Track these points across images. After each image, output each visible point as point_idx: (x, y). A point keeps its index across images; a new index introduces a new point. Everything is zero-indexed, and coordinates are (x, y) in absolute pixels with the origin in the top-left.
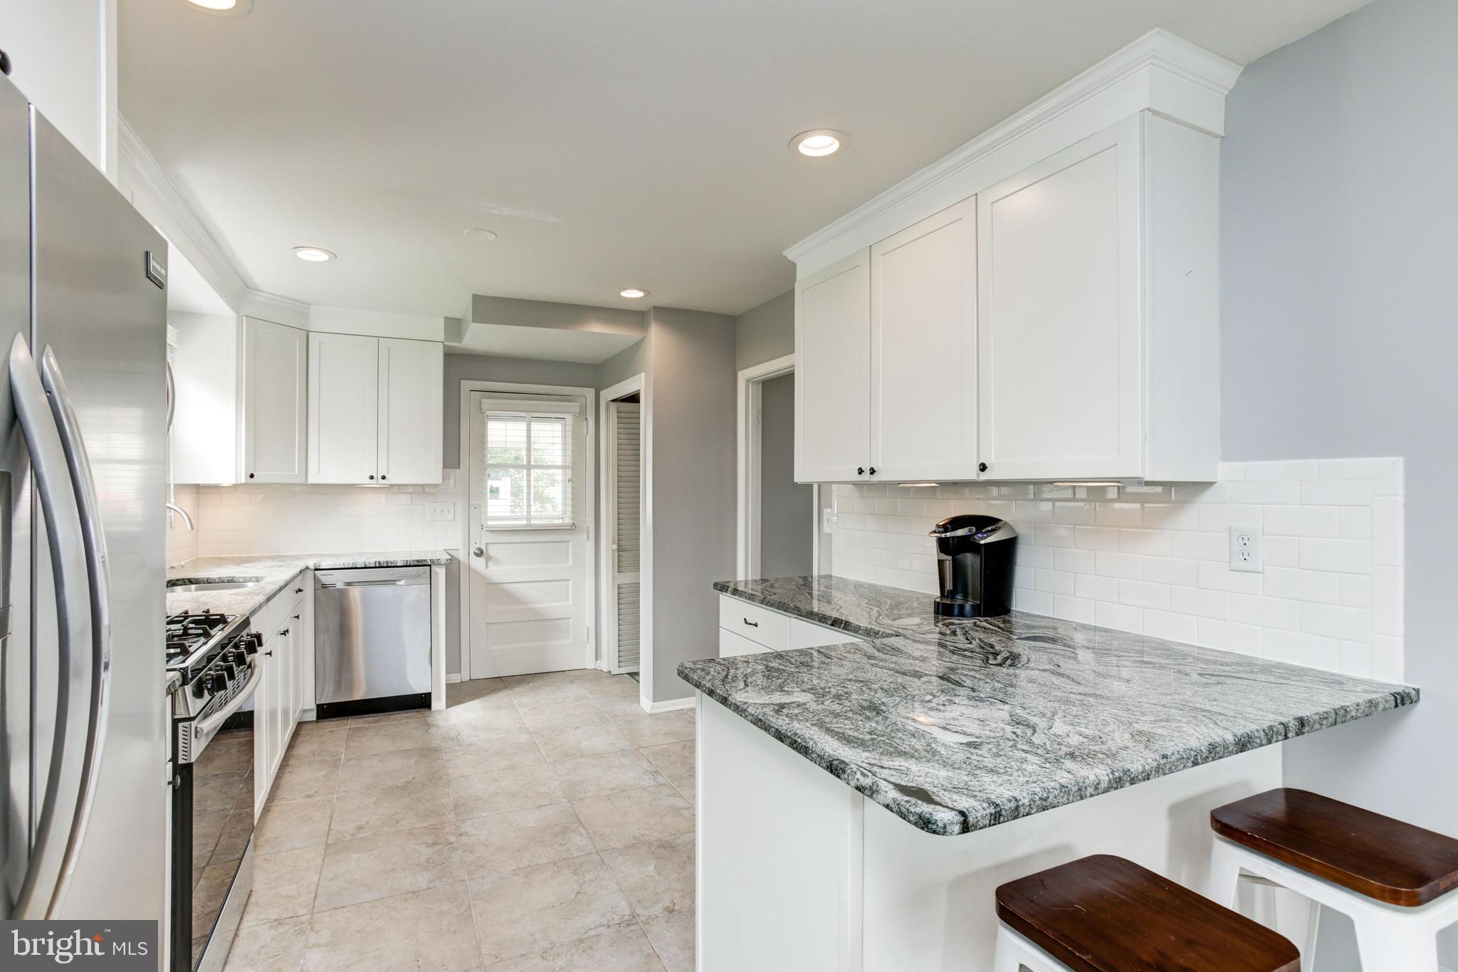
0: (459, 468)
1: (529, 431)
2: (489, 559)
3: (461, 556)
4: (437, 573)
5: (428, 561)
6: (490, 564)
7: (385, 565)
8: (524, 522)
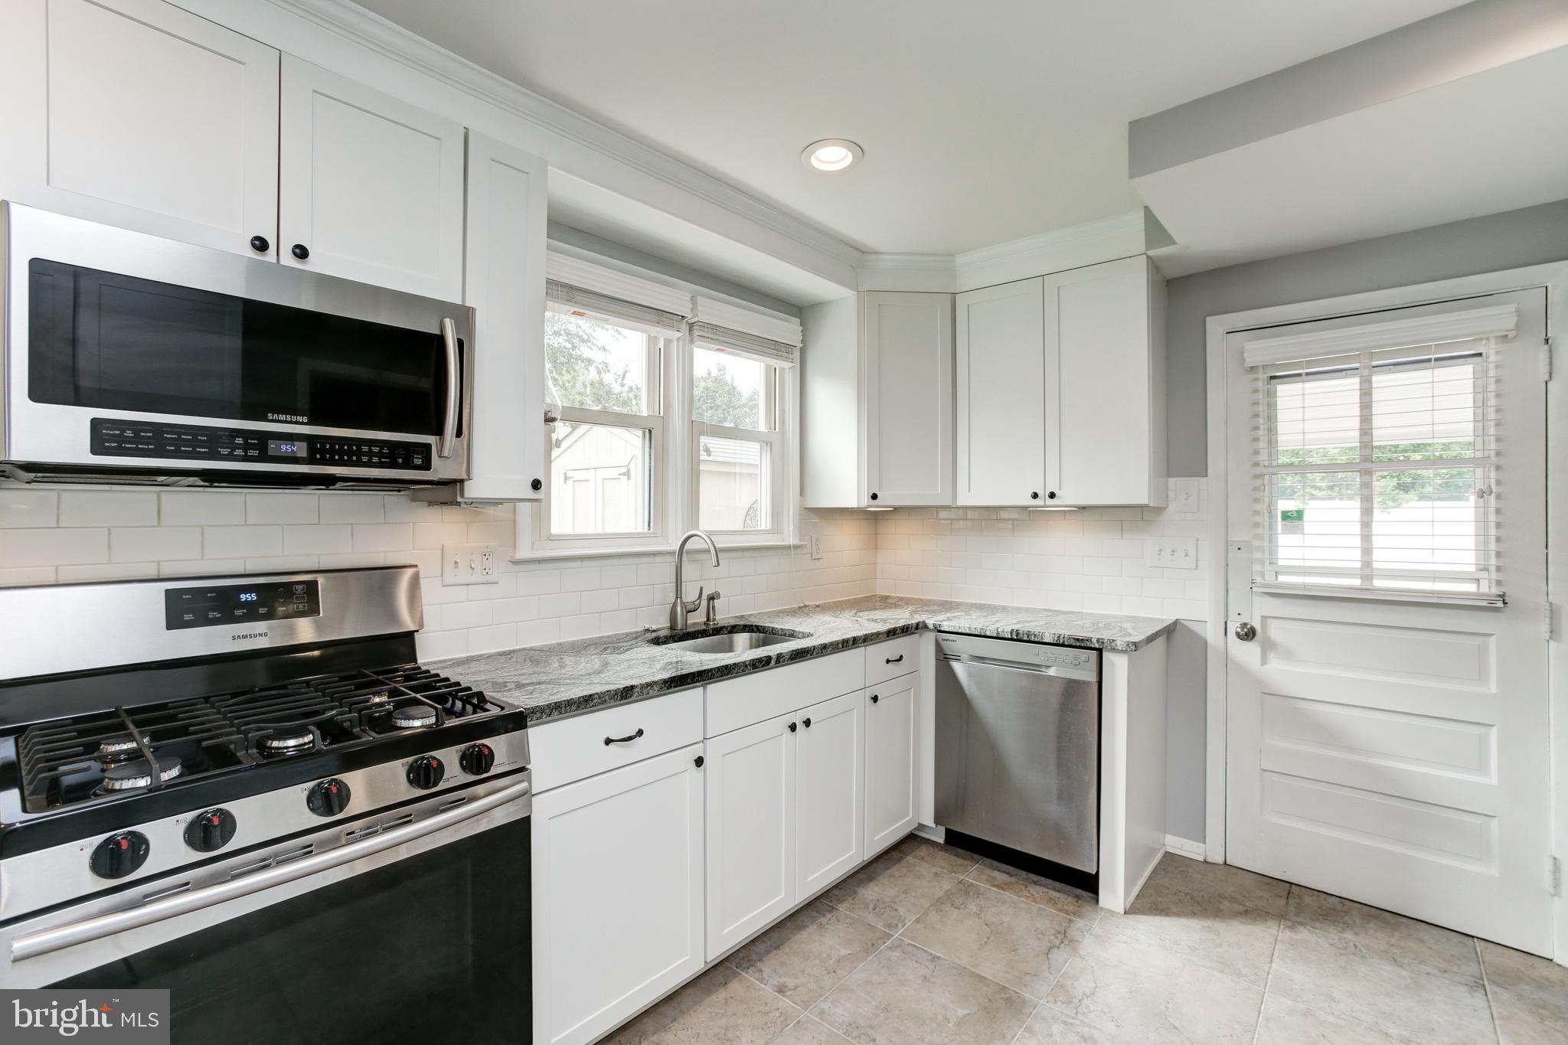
0: (1206, 476)
1: (1366, 393)
2: (1268, 647)
3: (1212, 634)
4: (1113, 664)
5: (1094, 640)
6: (1271, 656)
7: (1025, 638)
8: (1356, 582)
